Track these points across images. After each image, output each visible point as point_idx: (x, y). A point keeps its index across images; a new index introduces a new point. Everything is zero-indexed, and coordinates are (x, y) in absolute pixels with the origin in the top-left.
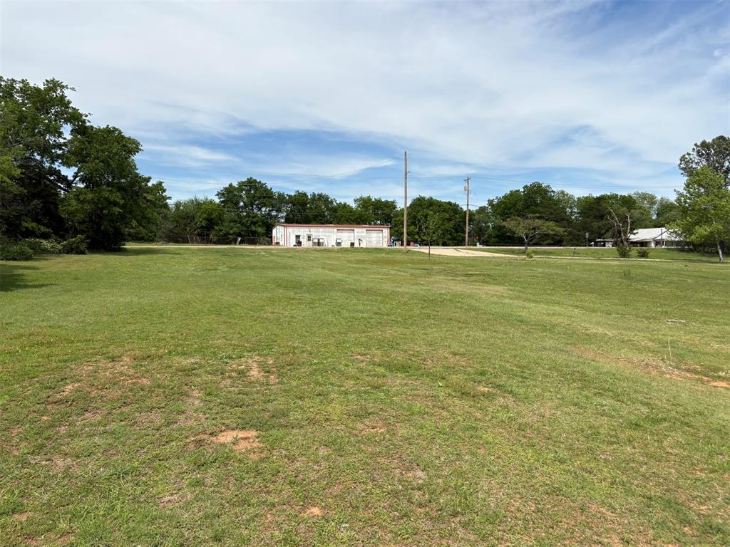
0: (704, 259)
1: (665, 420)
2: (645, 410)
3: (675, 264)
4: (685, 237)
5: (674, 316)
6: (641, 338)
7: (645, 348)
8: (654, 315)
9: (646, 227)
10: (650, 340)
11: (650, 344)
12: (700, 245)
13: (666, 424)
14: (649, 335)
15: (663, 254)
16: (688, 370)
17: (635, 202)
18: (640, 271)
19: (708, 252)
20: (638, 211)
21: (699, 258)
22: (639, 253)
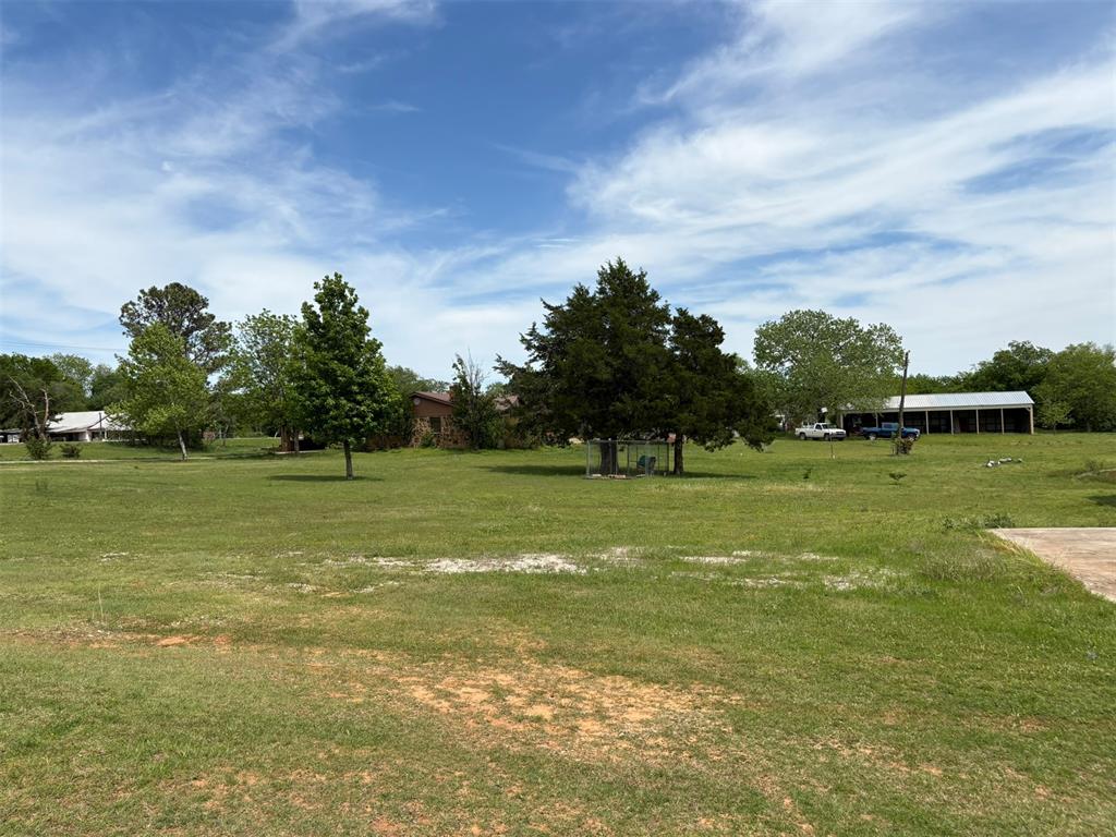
0: (162, 456)
1: (78, 722)
2: (46, 714)
3: (120, 466)
4: (134, 424)
5: (114, 548)
6: (57, 593)
7: (62, 607)
8: (81, 550)
9: (76, 409)
10: (71, 592)
11: (70, 599)
12: (157, 437)
13: (80, 728)
14: (70, 584)
15: (103, 451)
16: (128, 630)
17: (55, 370)
18: (64, 480)
19: (167, 447)
20: (62, 384)
21: (156, 455)
22: (64, 451)
